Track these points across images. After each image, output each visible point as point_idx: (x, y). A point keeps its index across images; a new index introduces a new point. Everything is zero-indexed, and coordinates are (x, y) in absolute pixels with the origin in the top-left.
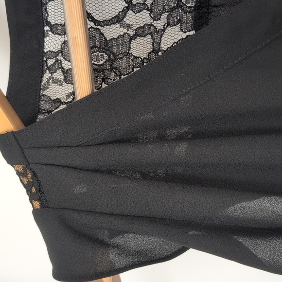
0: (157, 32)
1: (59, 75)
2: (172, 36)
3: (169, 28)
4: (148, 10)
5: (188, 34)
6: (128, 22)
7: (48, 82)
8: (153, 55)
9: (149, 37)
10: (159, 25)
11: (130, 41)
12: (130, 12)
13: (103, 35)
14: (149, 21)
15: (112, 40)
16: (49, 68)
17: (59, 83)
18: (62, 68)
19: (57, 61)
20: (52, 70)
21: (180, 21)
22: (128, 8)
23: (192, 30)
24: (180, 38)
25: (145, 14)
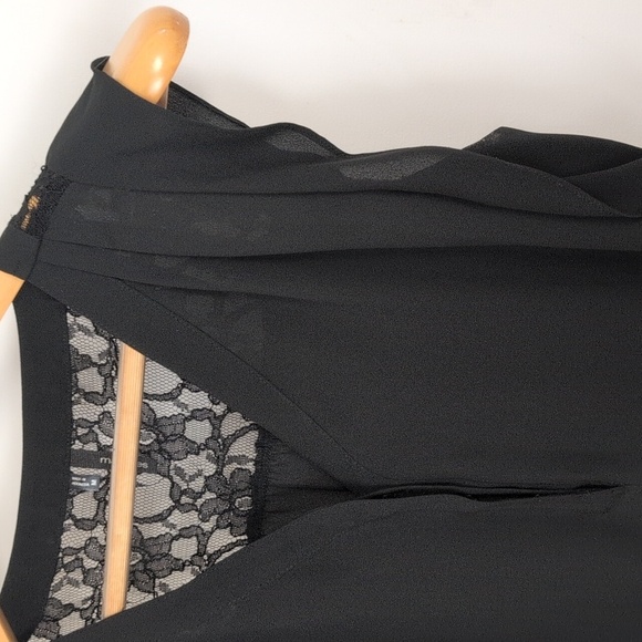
0: (204, 534)
1: (77, 575)
2: (221, 539)
3: (218, 531)
4: (197, 510)
5: (238, 538)
6: (172, 521)
7: (61, 582)
8: (197, 558)
9: (195, 538)
10: (207, 527)
11: (171, 541)
12: (176, 511)
13: (140, 533)
14: (196, 522)
15: (150, 539)
16: (65, 566)
17: (75, 584)
18: (82, 567)
19: (77, 559)
20: (69, 568)
21: (230, 525)
22: (174, 507)
23: (243, 534)
24: (230, 541)
25: (194, 514)
